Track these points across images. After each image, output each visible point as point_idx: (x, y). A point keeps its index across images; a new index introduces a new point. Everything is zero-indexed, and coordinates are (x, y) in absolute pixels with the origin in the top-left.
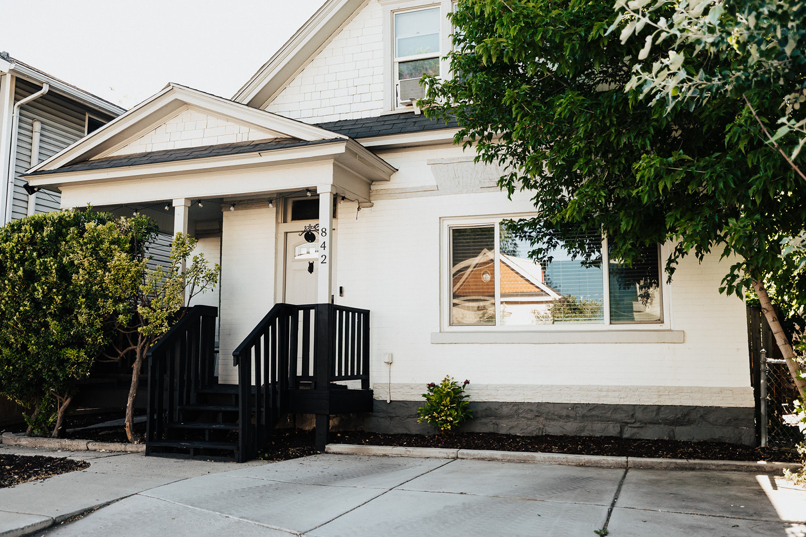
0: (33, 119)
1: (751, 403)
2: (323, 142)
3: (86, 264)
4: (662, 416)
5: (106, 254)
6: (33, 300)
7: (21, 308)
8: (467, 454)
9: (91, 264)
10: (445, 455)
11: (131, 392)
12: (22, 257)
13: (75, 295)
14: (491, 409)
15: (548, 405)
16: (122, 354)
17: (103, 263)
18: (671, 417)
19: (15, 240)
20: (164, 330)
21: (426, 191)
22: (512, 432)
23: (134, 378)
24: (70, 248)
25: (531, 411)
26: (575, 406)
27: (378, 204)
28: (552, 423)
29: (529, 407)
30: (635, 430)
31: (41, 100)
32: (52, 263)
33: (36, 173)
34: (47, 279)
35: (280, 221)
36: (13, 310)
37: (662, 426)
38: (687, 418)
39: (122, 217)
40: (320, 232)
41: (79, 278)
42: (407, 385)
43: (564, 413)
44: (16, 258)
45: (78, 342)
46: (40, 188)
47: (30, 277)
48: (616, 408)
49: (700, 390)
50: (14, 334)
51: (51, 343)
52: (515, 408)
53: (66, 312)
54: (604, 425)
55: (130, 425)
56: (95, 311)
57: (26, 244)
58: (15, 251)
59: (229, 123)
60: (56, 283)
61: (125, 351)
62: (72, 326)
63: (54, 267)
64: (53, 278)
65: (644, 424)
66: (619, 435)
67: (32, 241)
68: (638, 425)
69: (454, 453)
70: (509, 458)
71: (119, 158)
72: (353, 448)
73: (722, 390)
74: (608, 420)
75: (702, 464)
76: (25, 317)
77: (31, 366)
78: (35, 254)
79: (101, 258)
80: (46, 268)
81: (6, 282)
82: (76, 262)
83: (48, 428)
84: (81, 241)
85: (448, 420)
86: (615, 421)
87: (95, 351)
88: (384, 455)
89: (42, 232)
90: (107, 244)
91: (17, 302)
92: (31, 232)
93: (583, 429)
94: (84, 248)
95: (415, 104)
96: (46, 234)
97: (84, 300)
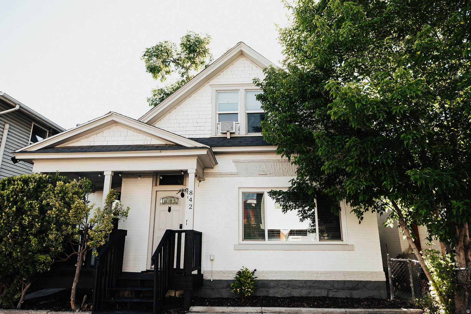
0: (5, 122)
1: (384, 279)
2: (196, 148)
3: (57, 205)
4: (346, 286)
5: (70, 199)
6: (20, 224)
7: (13, 230)
8: (267, 310)
9: (60, 205)
10: (256, 311)
11: (75, 279)
12: (14, 199)
13: (49, 223)
14: (265, 284)
15: (293, 281)
16: (69, 257)
17: (68, 206)
18: (351, 286)
19: (11, 189)
20: (102, 243)
21: (232, 174)
22: (276, 295)
23: (77, 271)
24: (47, 196)
25: (285, 284)
26: (306, 281)
27: (208, 179)
28: (295, 290)
29: (284, 282)
30: (334, 293)
31: (17, 113)
32: (36, 204)
33: (22, 152)
34: (31, 213)
35: (154, 185)
36: (6, 231)
37: (346, 290)
38: (357, 286)
39: (74, 179)
40: (189, 193)
41: (52, 213)
42: (221, 272)
43: (301, 285)
44: (11, 200)
45: (46, 251)
46: (20, 160)
47: (20, 212)
48: (325, 282)
49: (362, 273)
50: (5, 246)
51: (30, 251)
52: (277, 283)
53: (42, 233)
54: (320, 291)
55: (73, 300)
56: (61, 232)
57: (18, 192)
58: (10, 196)
59: (140, 135)
60: (37, 215)
61: (71, 255)
62: (45, 241)
63: (37, 206)
64: (36, 212)
65: (338, 290)
66: (327, 296)
67: (22, 191)
68: (335, 290)
69: (260, 310)
70: (289, 311)
71: (73, 148)
72: (205, 309)
73: (372, 273)
74: (321, 288)
75: (380, 311)
76: (14, 236)
77: (12, 265)
78: (25, 198)
79: (67, 202)
80: (32, 207)
81: (3, 214)
82: (51, 204)
83: (13, 302)
84: (56, 192)
85: (249, 291)
86: (325, 289)
87: (55, 255)
88: (223, 312)
89: (28, 186)
90: (71, 194)
91: (10, 226)
92: (21, 185)
93: (310, 293)
94: (57, 196)
95: (228, 134)
96: (31, 187)
97: (55, 226)
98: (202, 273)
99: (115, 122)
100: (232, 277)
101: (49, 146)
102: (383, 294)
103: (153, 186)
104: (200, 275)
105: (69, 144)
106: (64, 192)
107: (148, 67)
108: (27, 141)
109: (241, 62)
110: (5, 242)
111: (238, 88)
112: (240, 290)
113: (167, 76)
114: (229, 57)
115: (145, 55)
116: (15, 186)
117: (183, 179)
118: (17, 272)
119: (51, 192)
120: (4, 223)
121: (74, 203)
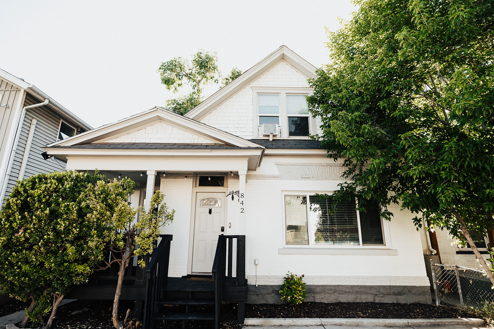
0: (32, 117)
1: (429, 285)
2: (249, 148)
3: (99, 207)
4: (392, 291)
5: (112, 201)
6: (54, 230)
7: (45, 237)
10: (315, 324)
11: (117, 291)
12: (47, 200)
13: (89, 228)
15: (339, 286)
16: (108, 265)
17: (111, 208)
18: (396, 291)
19: (43, 188)
20: (150, 251)
21: (274, 177)
22: (322, 301)
23: (120, 282)
24: (86, 196)
25: (331, 289)
26: (352, 287)
27: (250, 181)
28: (342, 296)
30: (380, 298)
31: (44, 107)
32: (74, 206)
33: (54, 147)
34: (68, 217)
35: (194, 186)
36: (37, 238)
37: (392, 296)
38: (403, 292)
39: (115, 179)
40: (240, 196)
41: (92, 217)
42: (267, 276)
43: (347, 290)
44: (44, 201)
45: (84, 260)
47: (54, 215)
48: (371, 287)
49: (407, 278)
50: (35, 255)
51: (66, 262)
52: (323, 288)
53: (80, 240)
54: (366, 296)
55: (116, 315)
56: (102, 239)
57: (52, 192)
58: (42, 196)
59: (186, 133)
60: (74, 219)
62: (83, 249)
63: (75, 209)
64: (74, 216)
65: (384, 295)
66: (373, 302)
67: (56, 190)
68: (381, 295)
69: (320, 322)
73: (416, 278)
74: (368, 294)
75: (442, 322)
76: (47, 243)
77: (43, 277)
78: (60, 199)
79: (109, 204)
80: (68, 209)
81: (34, 217)
82: (91, 206)
83: (43, 317)
84: (97, 193)
85: (299, 299)
86: (372, 294)
87: (95, 265)
88: (281, 326)
89: (63, 185)
90: (114, 195)
91: (41, 232)
92: (55, 184)
93: (356, 299)
94: (98, 197)
95: (271, 136)
96: (68, 186)
97: (96, 232)
98: (246, 278)
99: (159, 118)
101: (86, 142)
102: (427, 299)
105: (108, 140)
106: (106, 193)
107: (163, 80)
109: (282, 67)
110: (36, 250)
111: (279, 91)
112: (291, 298)
113: (178, 88)
115: (160, 69)
116: (49, 185)
117: (224, 180)
118: (48, 284)
119: (91, 193)
120: (34, 228)
121: (117, 205)
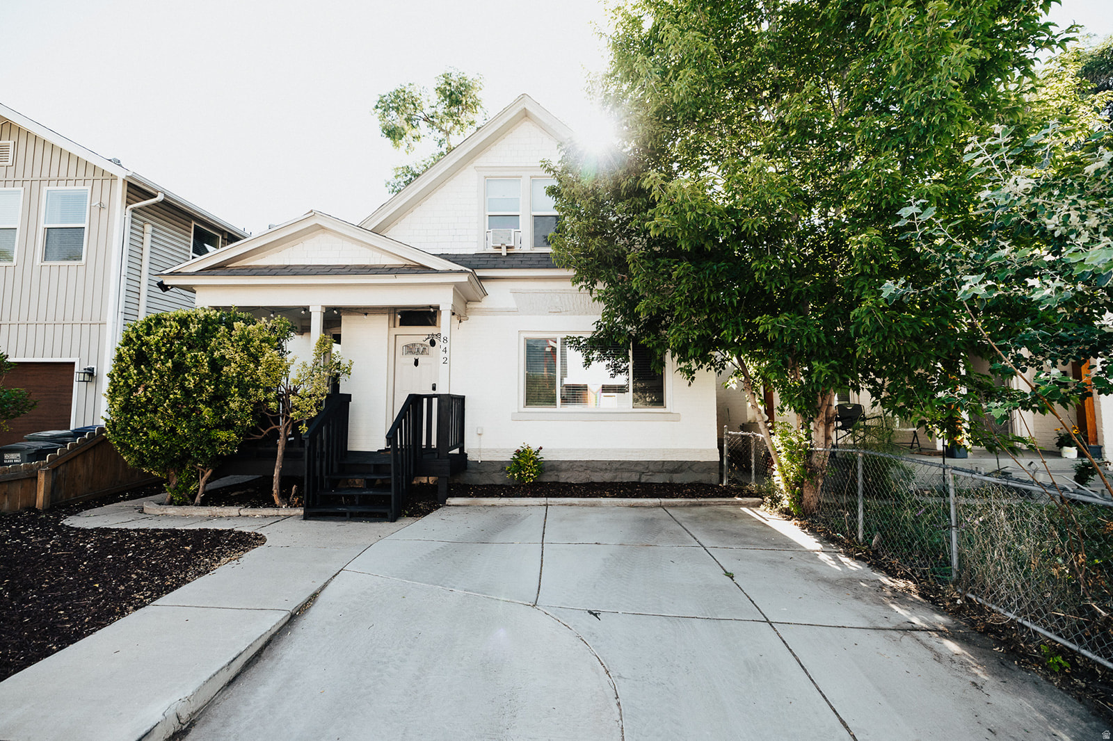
0: (144, 222)
1: (718, 459)
2: (450, 272)
3: (238, 359)
4: (665, 468)
5: (257, 350)
6: (182, 387)
7: (171, 396)
8: (555, 502)
9: (242, 358)
10: (538, 503)
11: (277, 464)
12: (168, 351)
13: (228, 385)
14: (554, 466)
15: (593, 462)
16: (265, 432)
17: (255, 359)
18: (671, 468)
19: (160, 334)
20: (313, 414)
21: (508, 311)
22: (569, 481)
23: (280, 453)
24: (220, 344)
25: (582, 466)
26: (611, 462)
27: (473, 318)
28: (596, 474)
29: (581, 464)
30: (649, 477)
31: (160, 205)
32: (203, 357)
33: (172, 274)
34: (198, 371)
35: (391, 326)
36: (162, 397)
37: (665, 474)
38: (680, 468)
39: (263, 318)
40: (442, 340)
41: (231, 370)
42: (494, 450)
43: (604, 467)
44: (163, 350)
45: (228, 425)
46: (172, 286)
47: (179, 368)
48: (637, 463)
49: (688, 451)
50: (163, 419)
51: (203, 427)
52: (571, 464)
53: (218, 400)
54: (629, 474)
55: (277, 491)
56: (247, 399)
57: (173, 338)
58: (161, 344)
59: (362, 248)
60: (207, 374)
61: (268, 430)
62: (224, 412)
63: (205, 361)
64: (206, 369)
65: (654, 473)
66: (638, 481)
67: (179, 336)
68: (650, 473)
69: (544, 501)
71: (258, 268)
72: (468, 501)
73: (701, 451)
74: (632, 471)
75: (706, 501)
76: (174, 404)
77: (178, 446)
78: (185, 348)
79: (252, 354)
80: (197, 361)
82: (227, 357)
83: (189, 495)
84: (233, 339)
85: (530, 476)
86: (637, 471)
87: (243, 431)
88: (493, 506)
89: (188, 328)
90: (258, 342)
91: (165, 390)
92: (177, 327)
93: (615, 477)
94: (235, 345)
95: (504, 248)
96: (193, 331)
97: (237, 390)
98: (465, 452)
99: (319, 228)
100: (508, 457)
101: (217, 265)
102: (714, 477)
103: (389, 327)
104: (463, 455)
105: (249, 261)
106: (247, 340)
107: (384, 128)
108: (187, 253)
109: (525, 130)
110: (162, 413)
111: (519, 174)
112: (518, 475)
113: (415, 144)
114: (505, 120)
115: (377, 107)
116: (168, 330)
117: (434, 318)
118: (186, 455)
119: (226, 339)
120: (156, 385)
121: (263, 355)
